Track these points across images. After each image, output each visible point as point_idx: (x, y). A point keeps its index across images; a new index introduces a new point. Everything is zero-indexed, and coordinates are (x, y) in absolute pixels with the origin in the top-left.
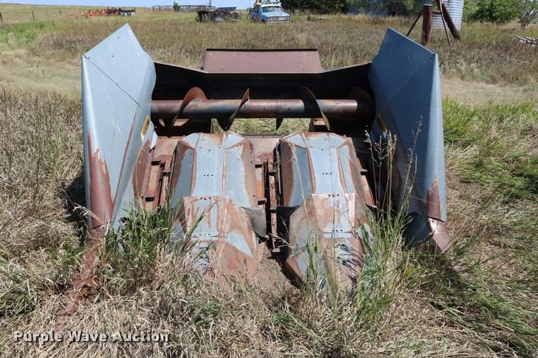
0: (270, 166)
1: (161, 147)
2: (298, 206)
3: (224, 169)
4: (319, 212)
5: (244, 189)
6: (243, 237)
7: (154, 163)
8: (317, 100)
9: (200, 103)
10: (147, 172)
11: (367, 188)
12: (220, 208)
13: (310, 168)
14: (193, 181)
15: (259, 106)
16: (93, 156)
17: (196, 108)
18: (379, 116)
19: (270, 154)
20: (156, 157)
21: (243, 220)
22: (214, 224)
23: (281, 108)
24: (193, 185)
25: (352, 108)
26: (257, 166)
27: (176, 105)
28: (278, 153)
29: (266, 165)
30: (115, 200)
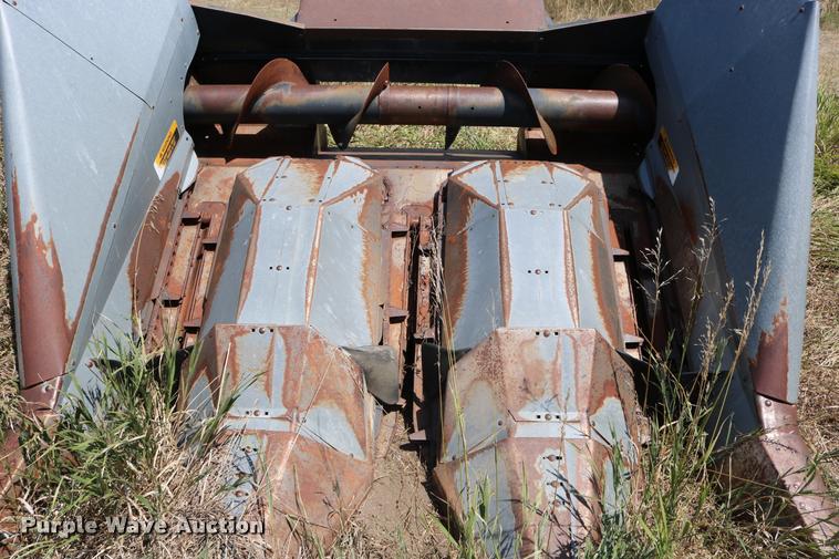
0: (424, 234)
1: (206, 185)
2: (468, 351)
3: (315, 254)
4: (513, 372)
5: (358, 295)
6: (343, 414)
7: (187, 222)
8: (529, 90)
9: (289, 92)
10: (170, 243)
11: (624, 292)
12: (293, 355)
13: (502, 257)
14: (246, 281)
15: (408, 101)
16: (24, 230)
17: (278, 103)
18: (662, 131)
19: (426, 206)
20: (195, 206)
21: (343, 378)
22: (277, 391)
23: (455, 105)
24: (244, 290)
25: (606, 108)
26: (396, 235)
27: (237, 96)
28: (441, 206)
29: (415, 230)
30: (75, 325)
